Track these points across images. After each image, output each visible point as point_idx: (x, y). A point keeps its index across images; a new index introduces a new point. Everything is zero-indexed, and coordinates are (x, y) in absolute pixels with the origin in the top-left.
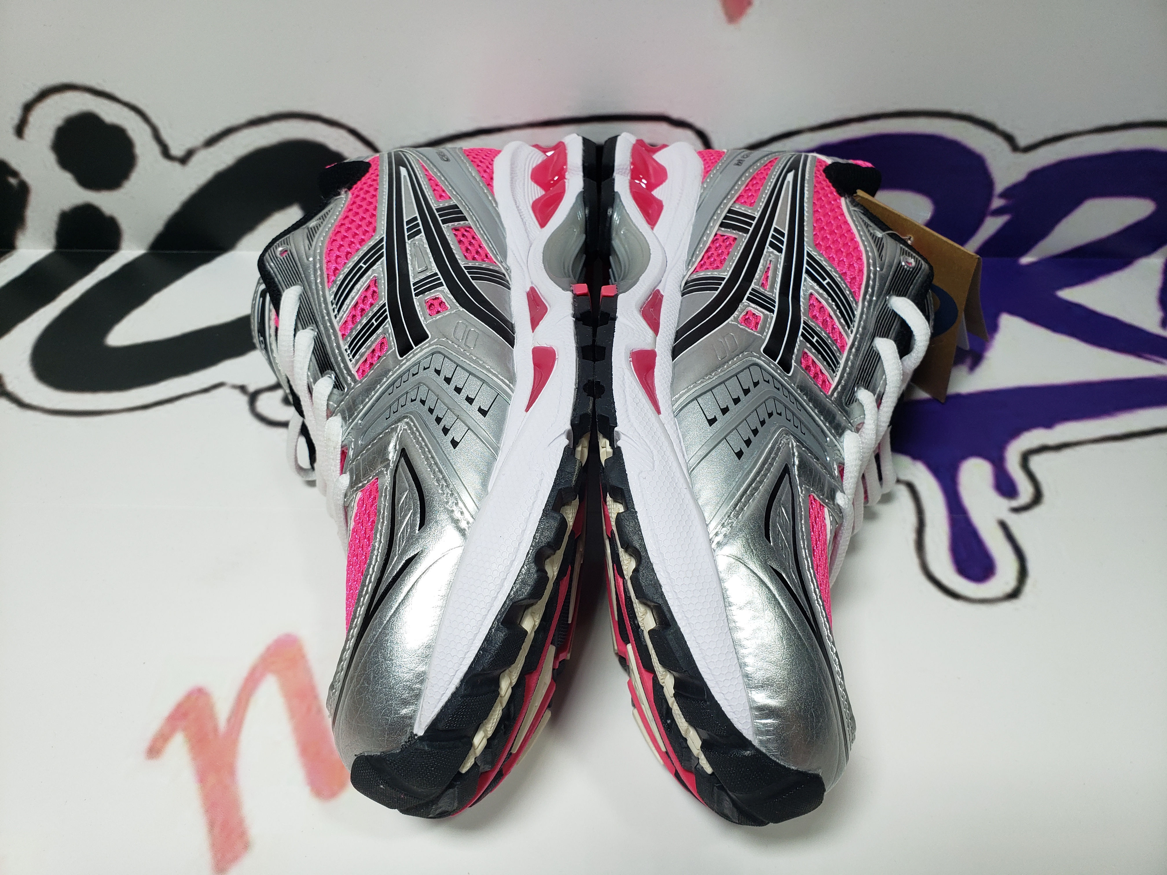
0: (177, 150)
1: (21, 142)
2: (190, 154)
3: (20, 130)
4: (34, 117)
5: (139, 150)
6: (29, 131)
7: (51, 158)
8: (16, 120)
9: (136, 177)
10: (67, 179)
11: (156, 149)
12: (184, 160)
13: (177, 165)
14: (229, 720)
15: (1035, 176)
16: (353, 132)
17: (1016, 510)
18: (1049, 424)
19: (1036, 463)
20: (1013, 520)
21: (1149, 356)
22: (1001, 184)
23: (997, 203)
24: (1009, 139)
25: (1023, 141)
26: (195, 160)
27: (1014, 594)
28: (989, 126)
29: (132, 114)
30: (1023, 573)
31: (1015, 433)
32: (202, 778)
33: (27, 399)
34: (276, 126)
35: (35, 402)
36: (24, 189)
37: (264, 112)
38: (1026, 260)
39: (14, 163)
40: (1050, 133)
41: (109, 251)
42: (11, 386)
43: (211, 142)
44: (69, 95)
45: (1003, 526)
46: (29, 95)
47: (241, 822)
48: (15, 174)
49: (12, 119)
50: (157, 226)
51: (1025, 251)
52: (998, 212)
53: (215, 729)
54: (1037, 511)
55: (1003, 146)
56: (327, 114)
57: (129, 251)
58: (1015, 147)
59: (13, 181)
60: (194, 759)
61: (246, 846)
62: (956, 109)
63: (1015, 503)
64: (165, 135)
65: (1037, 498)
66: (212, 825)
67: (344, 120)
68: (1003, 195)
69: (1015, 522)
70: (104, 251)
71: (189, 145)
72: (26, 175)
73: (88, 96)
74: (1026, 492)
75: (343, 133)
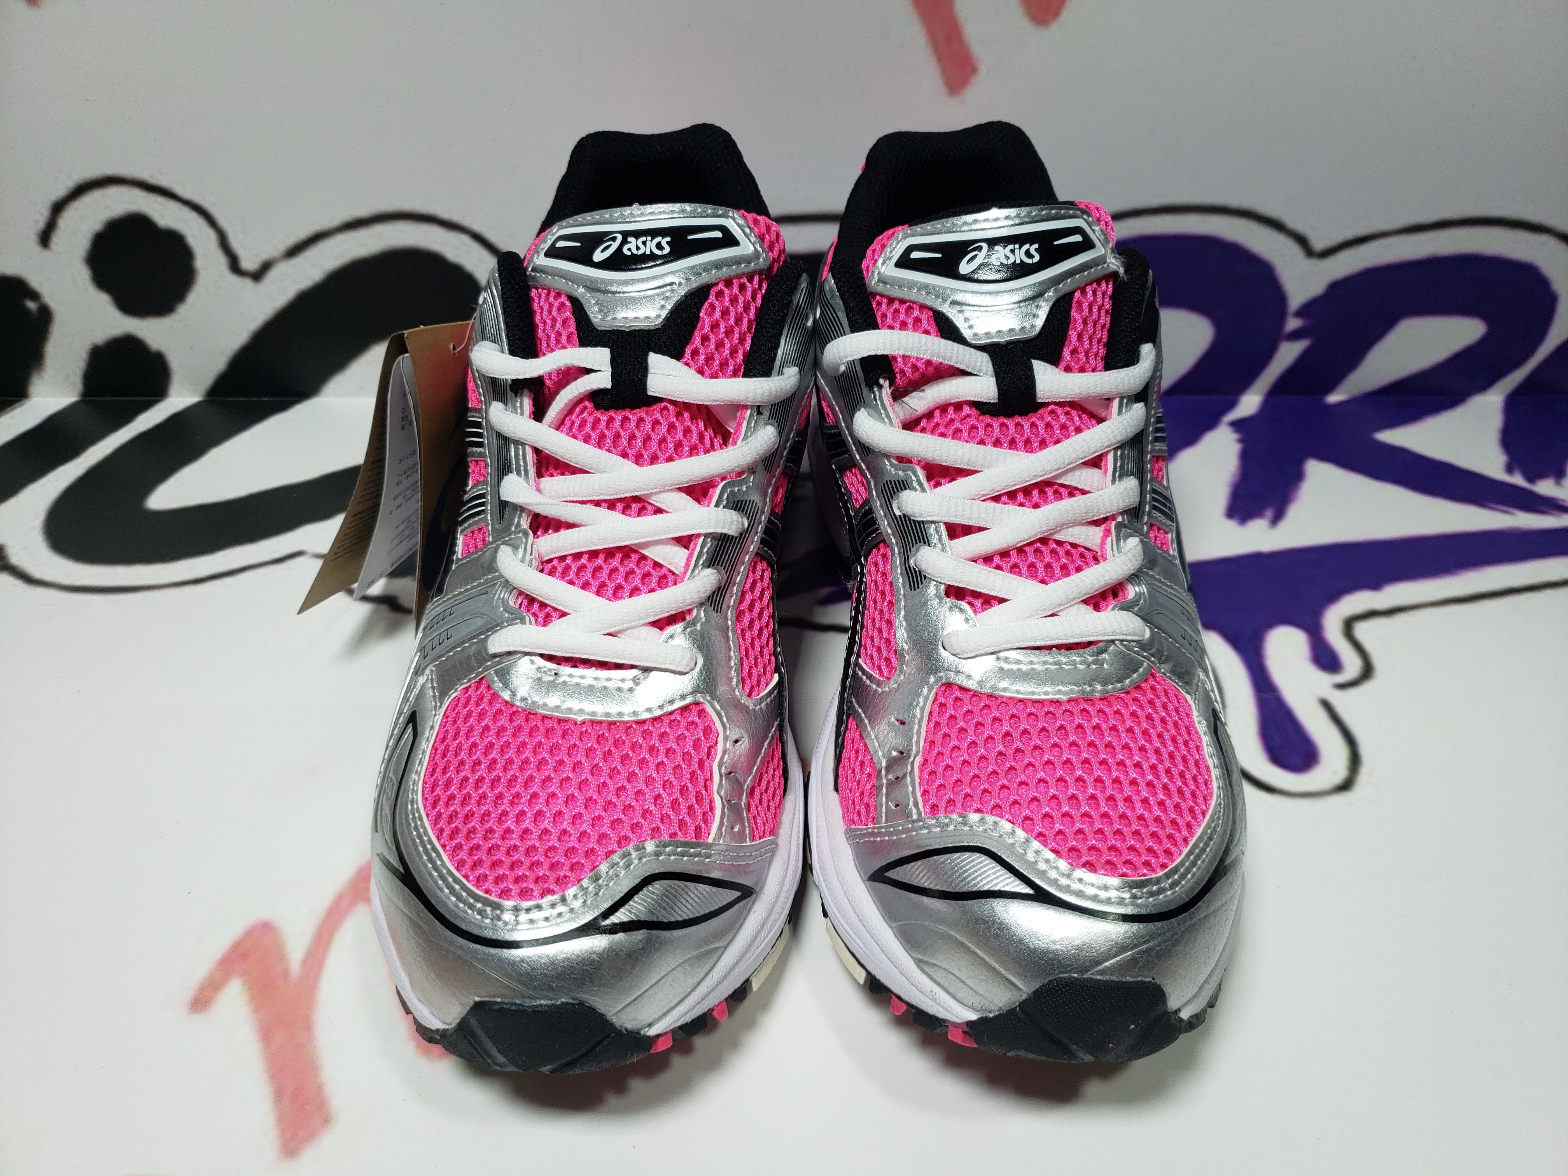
0: (249, 263)
1: (46, 253)
2: (266, 267)
3: (45, 238)
4: (66, 220)
5: (200, 263)
6: (58, 239)
7: (84, 274)
8: (41, 224)
9: (195, 299)
10: (103, 301)
11: (222, 261)
12: (257, 276)
13: (248, 283)
14: (305, 961)
15: (1337, 288)
16: (478, 238)
17: (1341, 686)
18: (1375, 584)
19: (1362, 631)
20: (1340, 700)
21: (1495, 506)
22: (1295, 301)
23: (1293, 324)
24: (1301, 240)
25: (1319, 243)
26: (272, 275)
27: (1346, 786)
28: (1276, 225)
29: (194, 216)
30: (1355, 760)
31: (1334, 596)
32: (266, 1035)
33: (37, 574)
34: (379, 229)
35: (47, 577)
36: (45, 316)
37: (363, 212)
38: (1334, 398)
39: (35, 282)
40: (1350, 233)
41: (153, 398)
42: (16, 558)
43: (294, 251)
44: (114, 191)
45: (1326, 705)
46: (61, 190)
47: (319, 1089)
48: (35, 296)
49: (37, 222)
50: (218, 364)
51: (1331, 387)
52: (1295, 336)
53: (286, 973)
54: (1367, 687)
55: (1293, 249)
56: (444, 214)
57: (179, 399)
58: (1310, 252)
59: (31, 305)
60: (256, 1011)
61: (326, 1119)
62: (1234, 202)
63: (1339, 678)
64: (235, 244)
65: (1367, 672)
66: (279, 1094)
67: (467, 222)
68: (1300, 313)
69: (1342, 702)
70: (146, 397)
71: (265, 256)
72: (49, 297)
73: (137, 193)
74: (1352, 665)
75: (465, 239)
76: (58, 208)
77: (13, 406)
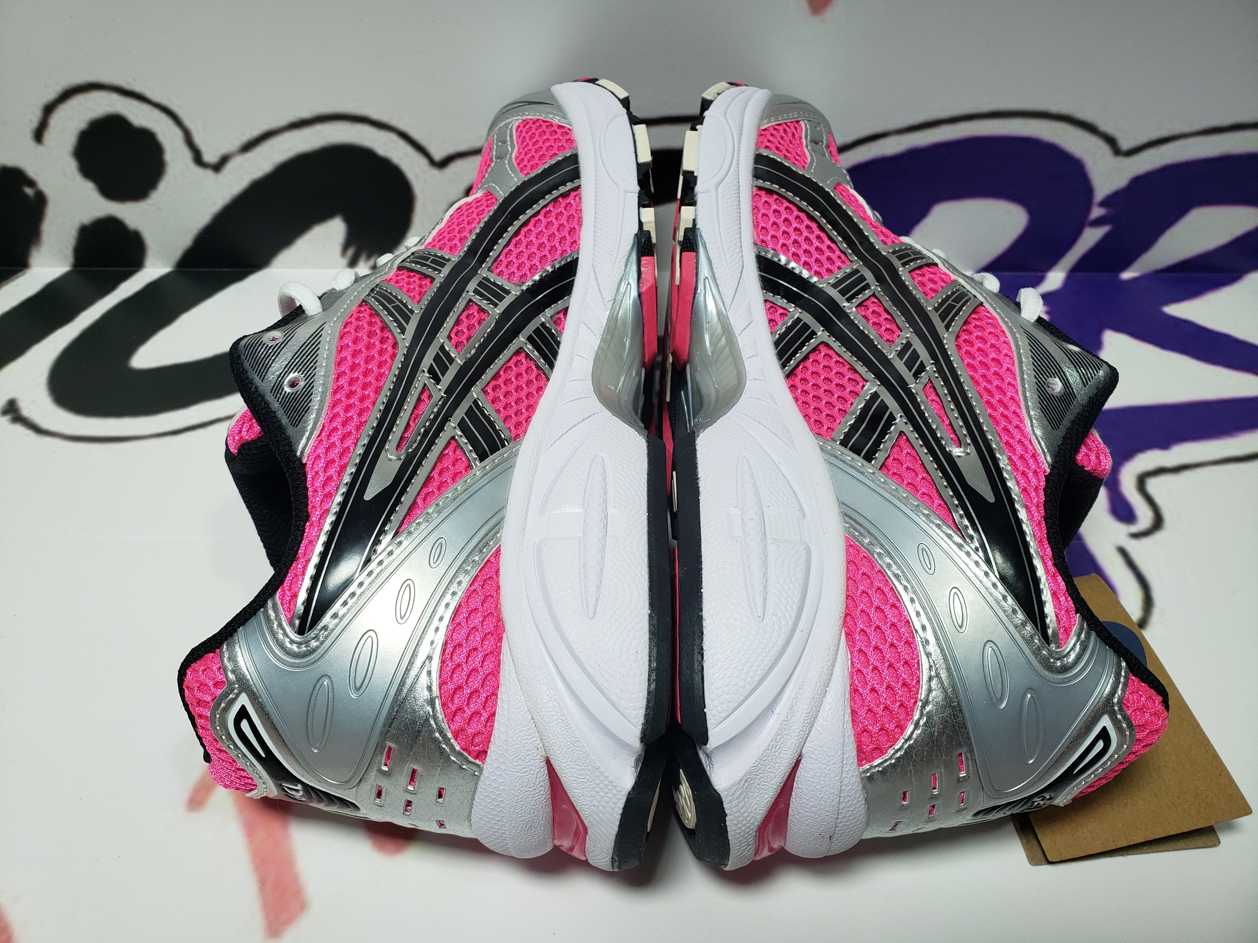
0: (210, 157)
1: (40, 148)
2: (224, 160)
3: (39, 135)
4: (56, 120)
5: (169, 156)
6: (49, 136)
7: (72, 165)
8: (35, 124)
9: (164, 186)
10: (88, 188)
11: (187, 155)
12: (217, 167)
13: (209, 173)
15: (1138, 182)
16: (404, 136)
17: (1136, 536)
18: (1165, 445)
19: (1153, 485)
20: (1133, 546)
22: (1100, 193)
23: (1097, 212)
24: (1111, 141)
25: (1125, 144)
26: (230, 167)
27: (1141, 624)
28: (1089, 128)
29: (163, 117)
30: (1148, 602)
31: (1129, 454)
32: (250, 831)
33: (44, 424)
34: (320, 129)
35: (53, 428)
36: (41, 200)
37: (306, 113)
38: (1127, 275)
39: (31, 171)
40: (1155, 135)
41: (131, 269)
42: (27, 411)
43: (248, 146)
44: (95, 95)
45: (1123, 552)
46: (50, 95)
47: (296, 879)
48: (31, 183)
49: (31, 121)
50: (185, 240)
51: (1126, 265)
52: (1098, 223)
54: (1158, 536)
55: (1104, 148)
56: (375, 115)
57: (154, 271)
58: (1117, 151)
59: (29, 191)
60: (241, 811)
61: (302, 906)
62: (1054, 108)
63: (1134, 529)
64: (198, 140)
65: (1158, 523)
66: (263, 883)
67: (394, 122)
68: (1103, 204)
69: (1135, 548)
70: (126, 269)
71: (224, 149)
72: (44, 185)
73: (115, 97)
74: (1145, 516)
75: (393, 136)
76: (49, 109)
77: (17, 275)
